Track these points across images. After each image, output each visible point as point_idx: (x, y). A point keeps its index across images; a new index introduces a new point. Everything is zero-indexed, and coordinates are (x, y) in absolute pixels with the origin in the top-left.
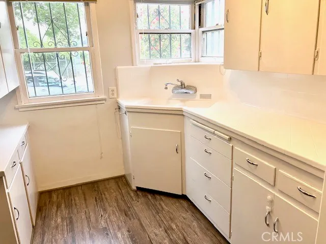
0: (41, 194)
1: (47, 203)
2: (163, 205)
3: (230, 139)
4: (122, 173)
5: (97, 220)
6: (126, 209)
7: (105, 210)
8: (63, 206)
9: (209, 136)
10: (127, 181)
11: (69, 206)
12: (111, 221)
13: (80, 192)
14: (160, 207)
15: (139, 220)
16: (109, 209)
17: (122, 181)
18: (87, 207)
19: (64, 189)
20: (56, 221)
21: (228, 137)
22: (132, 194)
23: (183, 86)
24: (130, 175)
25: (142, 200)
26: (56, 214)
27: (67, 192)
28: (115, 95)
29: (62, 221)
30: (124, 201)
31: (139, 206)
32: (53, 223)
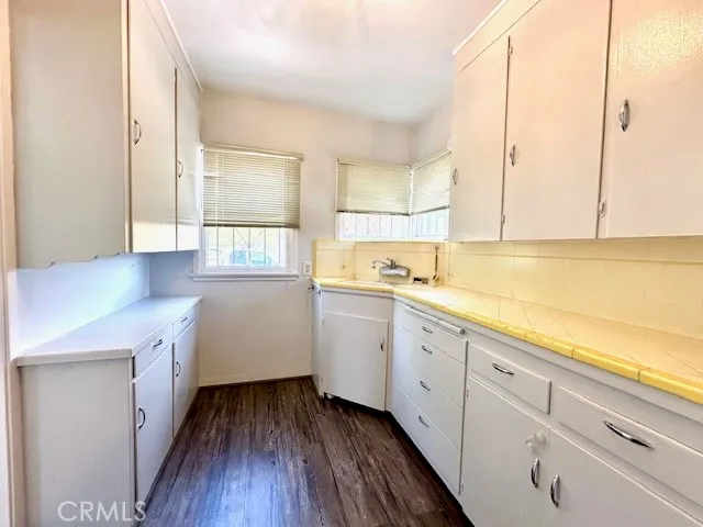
0: (202, 390)
1: (206, 404)
2: (358, 423)
3: (463, 332)
4: (309, 373)
5: (263, 438)
6: (307, 423)
7: (277, 423)
8: (224, 411)
9: (430, 327)
10: (313, 384)
11: (232, 412)
12: (282, 442)
13: (251, 392)
14: (353, 427)
15: (322, 444)
16: (284, 424)
17: (307, 383)
18: (254, 416)
19: (232, 387)
20: (208, 433)
21: (459, 330)
22: (318, 404)
23: (393, 266)
24: (318, 376)
25: (330, 412)
26: (212, 423)
27: (235, 391)
28: (311, 271)
29: (217, 433)
30: (306, 412)
31: (324, 422)
32: (204, 435)
